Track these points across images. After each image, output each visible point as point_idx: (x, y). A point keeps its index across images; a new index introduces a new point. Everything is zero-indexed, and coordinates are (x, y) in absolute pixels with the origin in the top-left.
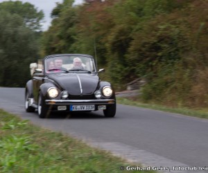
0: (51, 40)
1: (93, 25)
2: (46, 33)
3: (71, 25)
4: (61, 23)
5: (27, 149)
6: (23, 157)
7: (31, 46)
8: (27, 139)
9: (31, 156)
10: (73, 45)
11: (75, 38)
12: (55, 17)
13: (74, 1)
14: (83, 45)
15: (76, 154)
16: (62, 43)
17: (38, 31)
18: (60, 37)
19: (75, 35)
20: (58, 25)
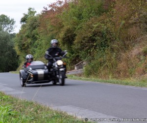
0: (22, 39)
1: (49, 27)
2: (18, 34)
3: (34, 28)
4: (27, 27)
5: (10, 114)
6: (8, 120)
7: (9, 44)
8: (10, 107)
9: (13, 119)
10: (37, 41)
11: (38, 36)
12: (23, 23)
13: (36, 12)
14: (43, 41)
15: (43, 115)
16: (29, 40)
17: (12, 33)
18: (28, 37)
19: (37, 35)
20: (26, 29)
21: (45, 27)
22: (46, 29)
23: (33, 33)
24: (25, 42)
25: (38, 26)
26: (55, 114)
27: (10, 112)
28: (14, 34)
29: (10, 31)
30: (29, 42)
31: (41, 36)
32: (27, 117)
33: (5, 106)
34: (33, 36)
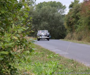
0: (69, 19)
1: (87, 12)
2: (67, 15)
3: (78, 12)
4: (73, 11)
5: (58, 67)
6: (56, 70)
7: (61, 21)
8: (58, 62)
9: (59, 70)
10: (79, 21)
11: (80, 17)
12: (70, 8)
13: (79, 1)
14: (83, 21)
15: (80, 69)
16: (74, 20)
17: (63, 14)
18: (73, 17)
19: (79, 16)
20: (72, 12)
21: (85, 11)
22: (86, 13)
23: (77, 15)
24: (71, 21)
25: (81, 10)
26: (87, 69)
27: (58, 66)
28: (65, 15)
29: (62, 13)
30: (74, 21)
31: (82, 17)
32: (69, 70)
33: (55, 61)
34: (77, 17)
